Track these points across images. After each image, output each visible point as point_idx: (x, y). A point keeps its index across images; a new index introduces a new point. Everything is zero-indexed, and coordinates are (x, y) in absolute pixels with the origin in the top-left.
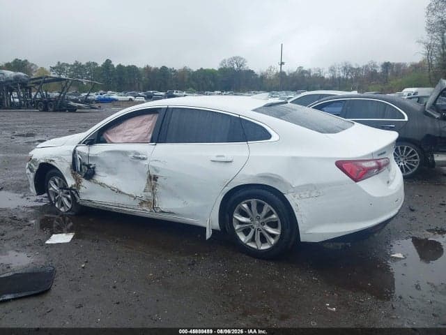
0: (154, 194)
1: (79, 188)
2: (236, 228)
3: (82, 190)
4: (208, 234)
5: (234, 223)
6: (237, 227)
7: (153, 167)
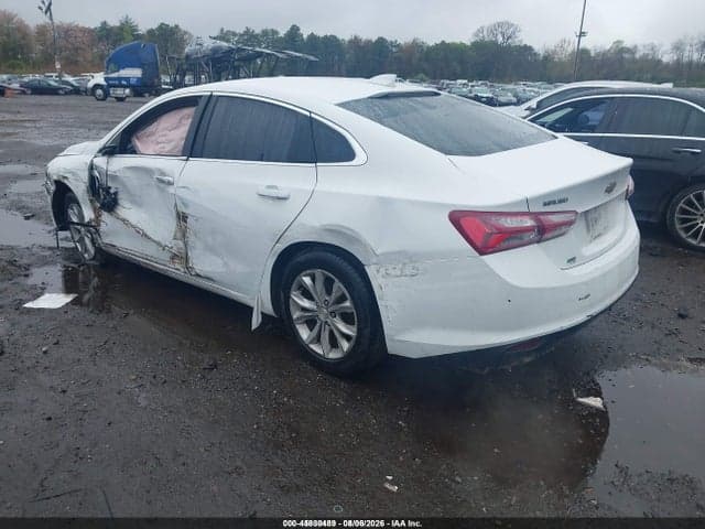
0: (186, 244)
1: (99, 225)
2: (295, 317)
3: (103, 228)
4: (256, 321)
5: (292, 308)
6: (296, 315)
7: (181, 199)
